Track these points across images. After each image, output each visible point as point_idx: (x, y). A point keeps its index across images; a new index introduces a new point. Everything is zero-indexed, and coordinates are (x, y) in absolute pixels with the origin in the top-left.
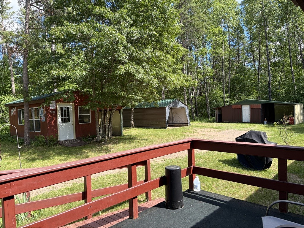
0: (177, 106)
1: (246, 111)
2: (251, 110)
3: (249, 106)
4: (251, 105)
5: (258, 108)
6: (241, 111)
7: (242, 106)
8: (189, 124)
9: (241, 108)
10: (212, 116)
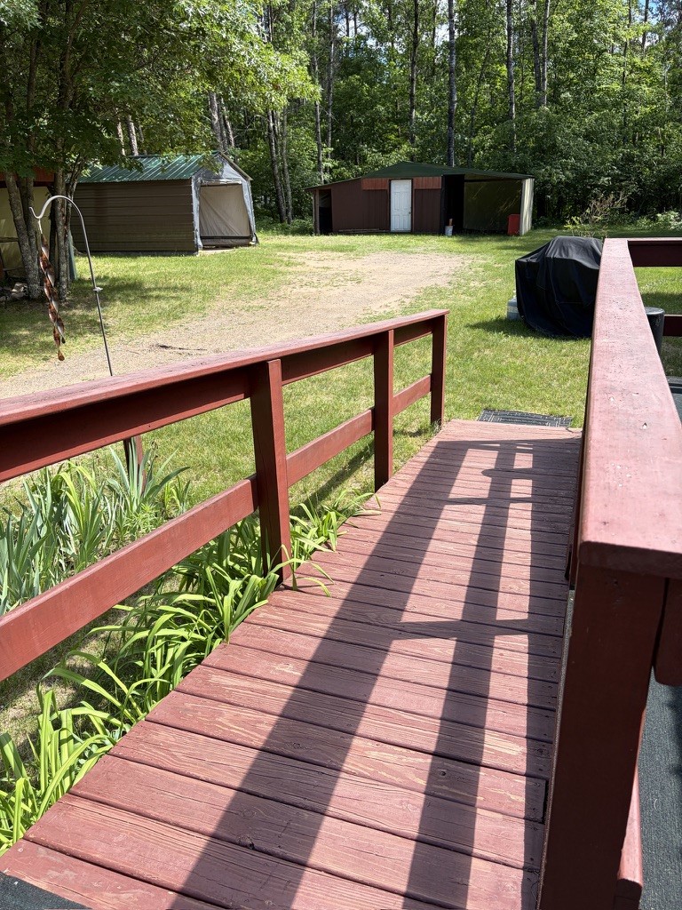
0: (219, 177)
1: (401, 196)
2: (417, 195)
3: (409, 182)
4: (415, 179)
5: (434, 187)
6: (386, 196)
7: (390, 181)
8: (254, 239)
9: (387, 188)
10: (298, 213)
